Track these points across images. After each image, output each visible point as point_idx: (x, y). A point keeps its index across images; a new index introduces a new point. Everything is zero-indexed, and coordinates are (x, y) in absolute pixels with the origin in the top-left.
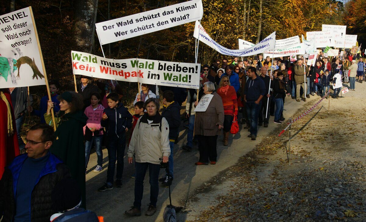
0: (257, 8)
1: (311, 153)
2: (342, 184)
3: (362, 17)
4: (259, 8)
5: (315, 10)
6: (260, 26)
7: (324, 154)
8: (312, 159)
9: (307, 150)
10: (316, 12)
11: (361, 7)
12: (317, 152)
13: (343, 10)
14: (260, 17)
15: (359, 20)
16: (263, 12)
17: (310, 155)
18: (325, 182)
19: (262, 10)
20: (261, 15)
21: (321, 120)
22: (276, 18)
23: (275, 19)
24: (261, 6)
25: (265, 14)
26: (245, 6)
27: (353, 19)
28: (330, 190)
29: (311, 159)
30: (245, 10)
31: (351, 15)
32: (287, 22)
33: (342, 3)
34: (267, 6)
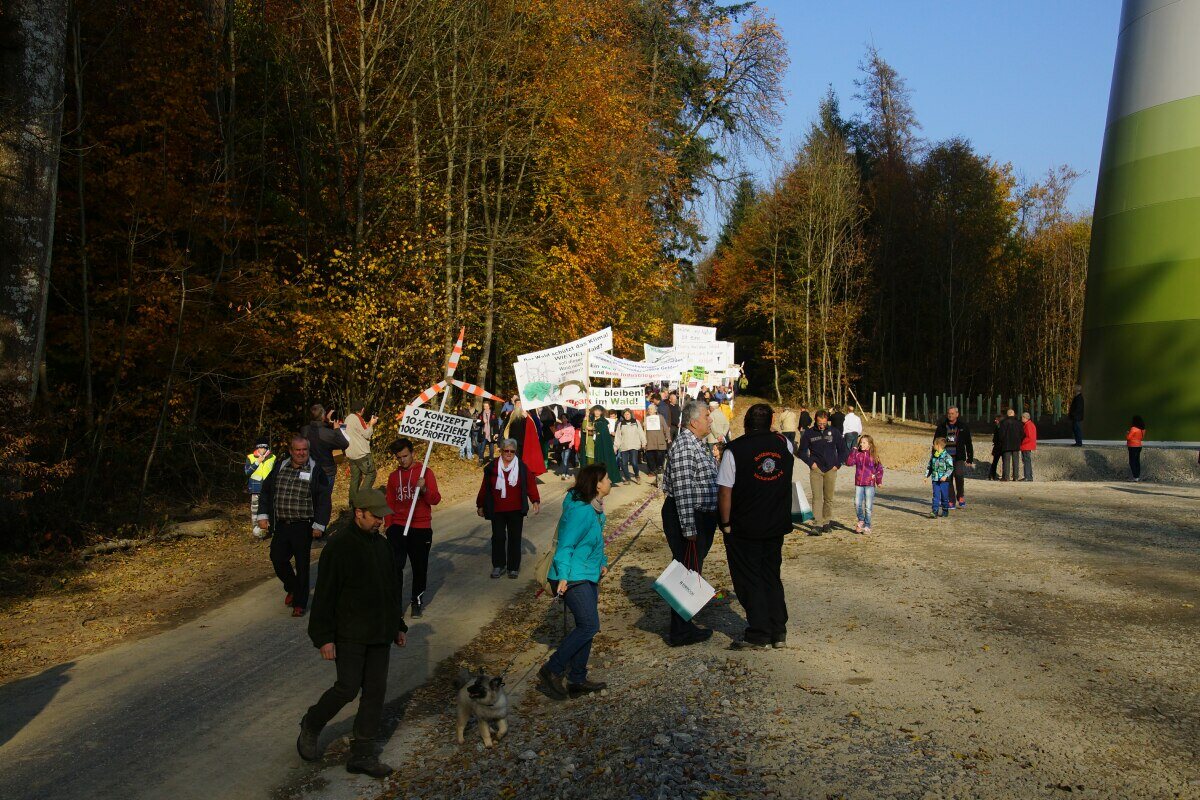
0: (482, 278)
1: (621, 642)
2: (697, 722)
3: (739, 295)
4: (485, 277)
5: (625, 279)
6: (489, 323)
7: (652, 644)
8: (623, 658)
9: (610, 634)
10: (628, 284)
11: (735, 271)
12: (637, 640)
13: (692, 280)
14: (490, 300)
15: (731, 303)
16: (495, 287)
17: (619, 648)
18: (654, 719)
19: (494, 282)
20: (491, 293)
21: (647, 554)
22: (529, 300)
23: (527, 303)
24: (490, 271)
25: (502, 290)
26: (449, 271)
27: (717, 302)
28: (667, 740)
29: (620, 658)
30: (450, 281)
31: (713, 291)
32: (559, 309)
33: (690, 263)
34: (506, 271)
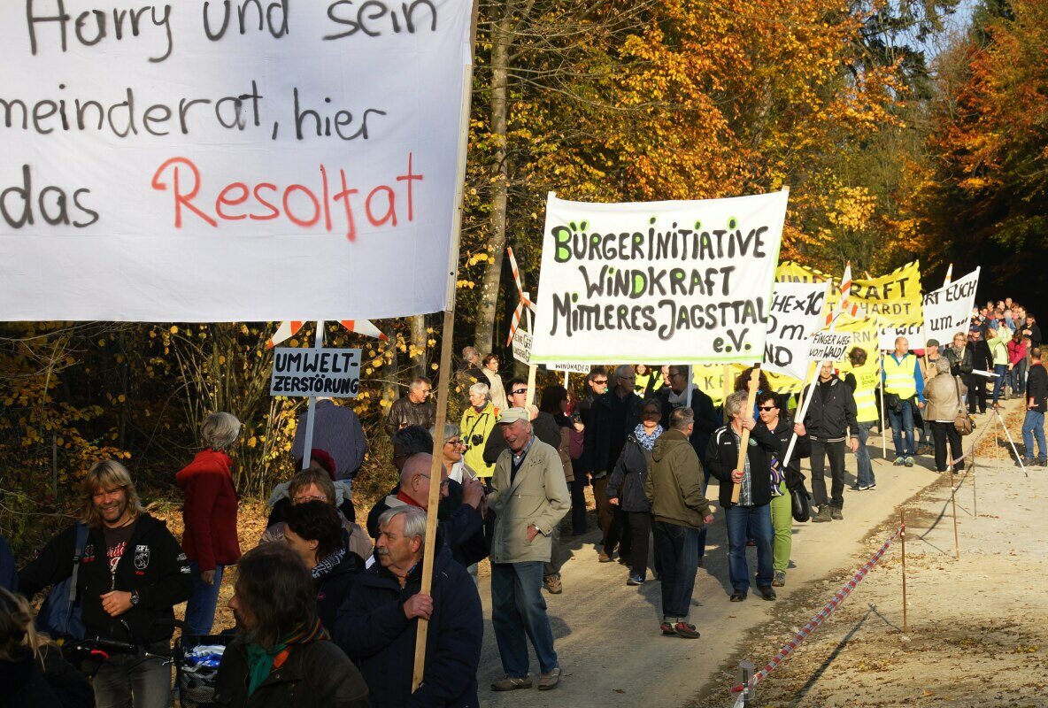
3: (1033, 126)
5: (782, 104)
6: (499, 204)
10: (786, 115)
13: (925, 94)
14: (500, 156)
15: (1015, 145)
16: (509, 128)
19: (508, 117)
20: (501, 141)
22: (581, 154)
23: (578, 159)
25: (524, 133)
31: (970, 119)
32: (647, 169)
33: (919, 58)
34: (531, 95)
